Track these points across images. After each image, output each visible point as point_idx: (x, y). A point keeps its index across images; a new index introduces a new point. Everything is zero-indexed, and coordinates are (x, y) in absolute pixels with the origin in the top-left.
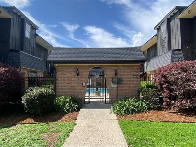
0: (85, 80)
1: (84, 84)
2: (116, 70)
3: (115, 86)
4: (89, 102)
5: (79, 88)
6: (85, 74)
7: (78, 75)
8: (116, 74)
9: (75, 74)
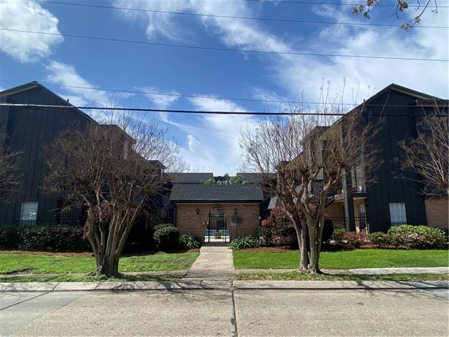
0: (205, 219)
1: (204, 223)
2: (236, 209)
3: (235, 225)
4: (209, 242)
5: (199, 227)
6: (205, 212)
7: (198, 213)
8: (236, 213)
9: (196, 213)
